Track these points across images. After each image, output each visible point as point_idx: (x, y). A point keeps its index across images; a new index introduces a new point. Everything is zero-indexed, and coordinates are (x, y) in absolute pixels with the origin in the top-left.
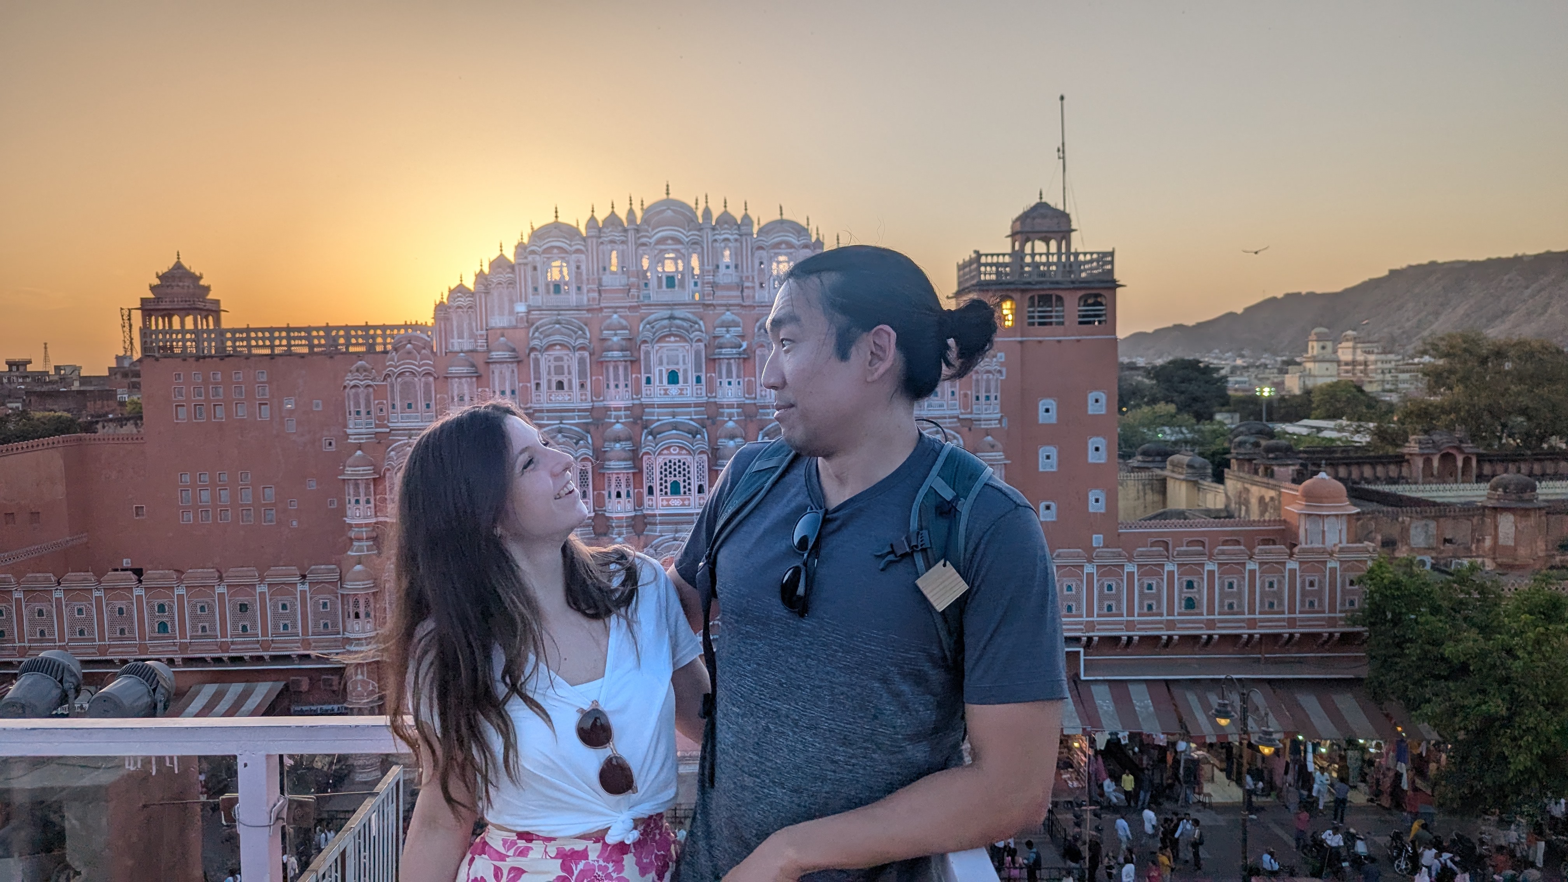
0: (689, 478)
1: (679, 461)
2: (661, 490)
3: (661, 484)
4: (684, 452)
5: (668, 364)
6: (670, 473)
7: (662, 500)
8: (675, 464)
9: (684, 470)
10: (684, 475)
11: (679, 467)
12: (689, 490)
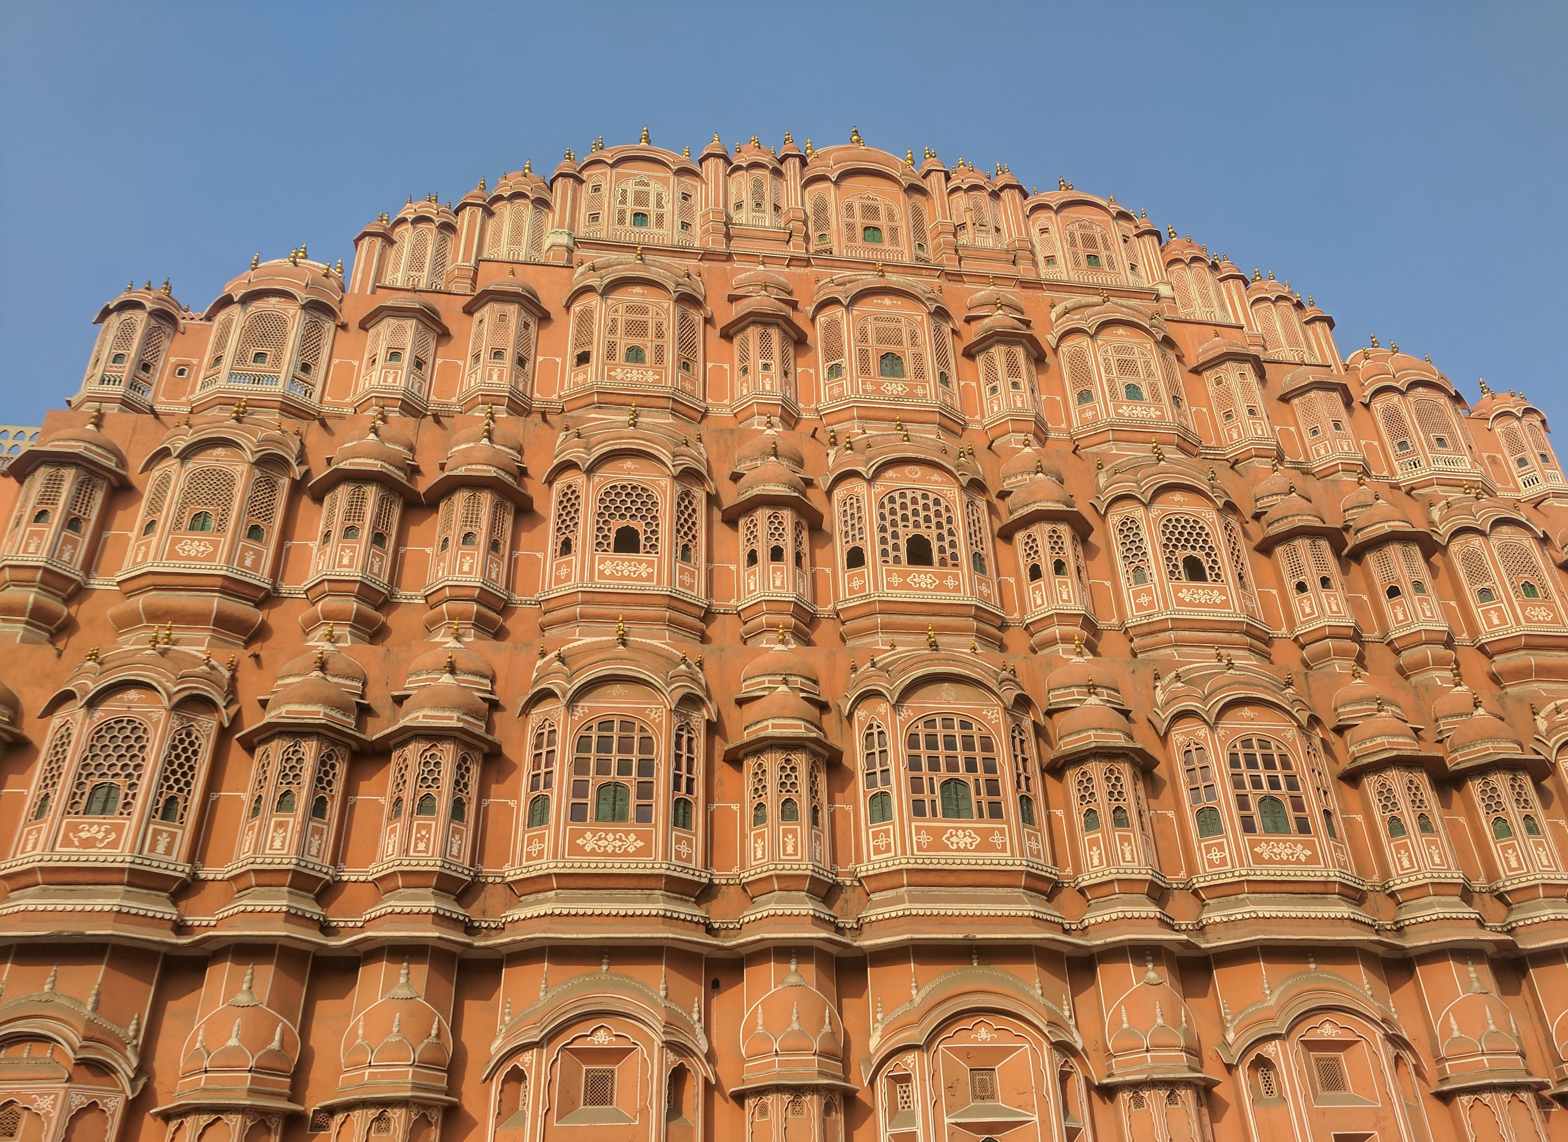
0: (951, 533)
1: (925, 497)
2: (884, 553)
3: (883, 541)
4: (936, 476)
5: (880, 340)
6: (905, 518)
7: (889, 574)
8: (914, 501)
9: (938, 514)
10: (939, 525)
11: (926, 507)
12: (954, 556)
